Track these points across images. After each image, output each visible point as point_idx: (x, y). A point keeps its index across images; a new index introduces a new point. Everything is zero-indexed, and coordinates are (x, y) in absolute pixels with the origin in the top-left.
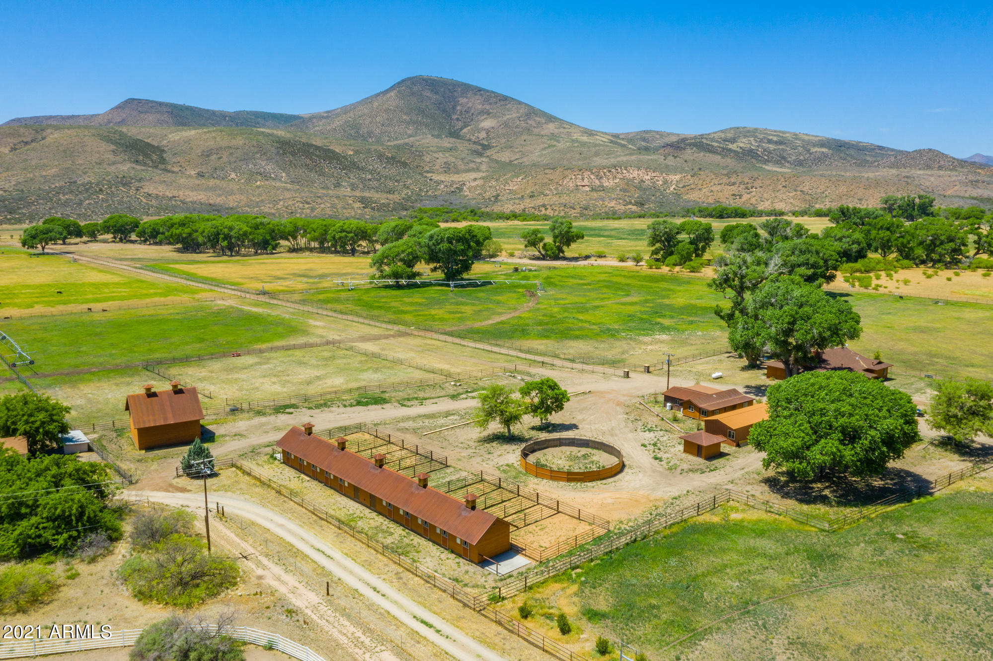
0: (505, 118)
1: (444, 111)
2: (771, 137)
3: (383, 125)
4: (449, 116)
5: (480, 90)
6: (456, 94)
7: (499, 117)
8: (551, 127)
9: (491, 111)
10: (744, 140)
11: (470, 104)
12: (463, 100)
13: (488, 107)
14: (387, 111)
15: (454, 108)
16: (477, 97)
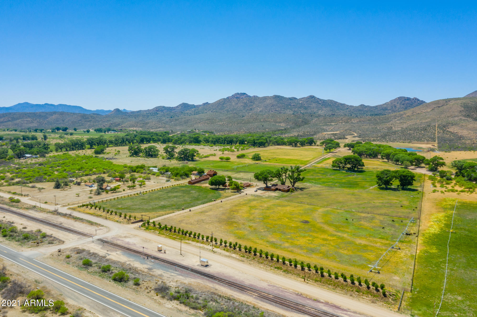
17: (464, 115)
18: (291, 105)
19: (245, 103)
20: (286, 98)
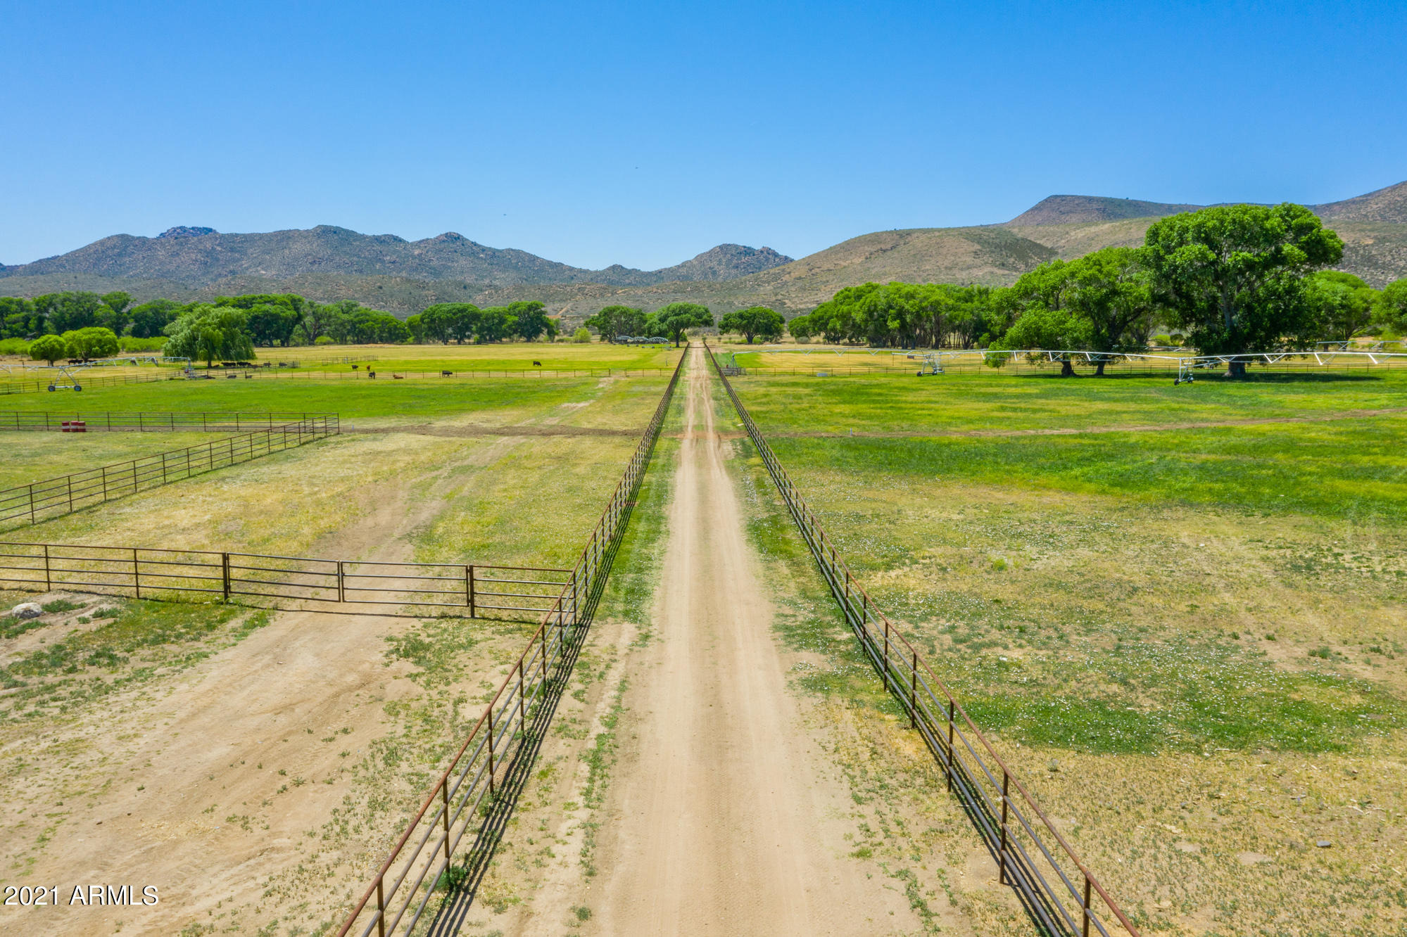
17: (993, 264)
18: (383, 262)
19: (209, 253)
20: (363, 237)
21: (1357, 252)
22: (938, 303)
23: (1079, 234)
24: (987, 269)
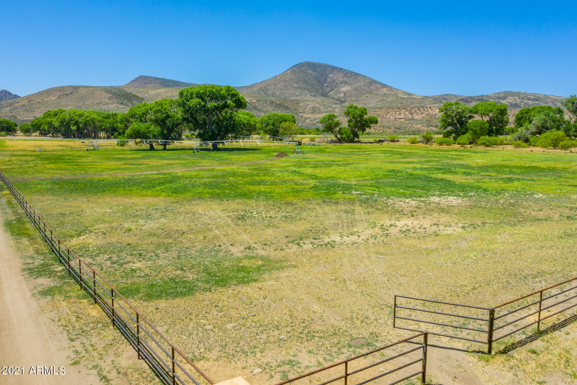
0: (356, 85)
1: (319, 82)
2: (529, 97)
3: (282, 90)
4: (323, 85)
5: (342, 69)
6: (327, 72)
7: (352, 85)
8: (385, 90)
9: (348, 81)
10: (511, 98)
11: (335, 78)
12: (331, 75)
13: (346, 79)
14: (285, 81)
15: (325, 80)
16: (340, 73)
17: (118, 103)
21: (251, 105)
22: (94, 119)
23: (153, 92)
24: (115, 105)
